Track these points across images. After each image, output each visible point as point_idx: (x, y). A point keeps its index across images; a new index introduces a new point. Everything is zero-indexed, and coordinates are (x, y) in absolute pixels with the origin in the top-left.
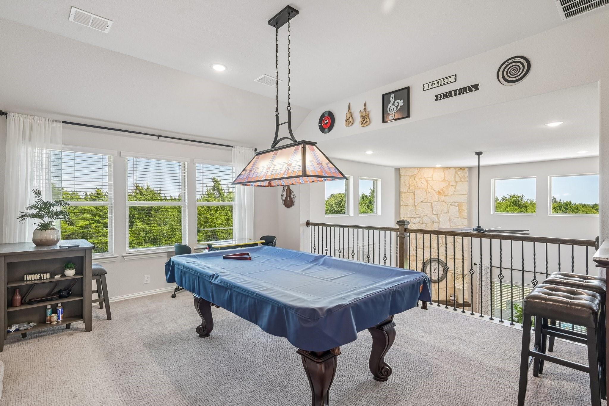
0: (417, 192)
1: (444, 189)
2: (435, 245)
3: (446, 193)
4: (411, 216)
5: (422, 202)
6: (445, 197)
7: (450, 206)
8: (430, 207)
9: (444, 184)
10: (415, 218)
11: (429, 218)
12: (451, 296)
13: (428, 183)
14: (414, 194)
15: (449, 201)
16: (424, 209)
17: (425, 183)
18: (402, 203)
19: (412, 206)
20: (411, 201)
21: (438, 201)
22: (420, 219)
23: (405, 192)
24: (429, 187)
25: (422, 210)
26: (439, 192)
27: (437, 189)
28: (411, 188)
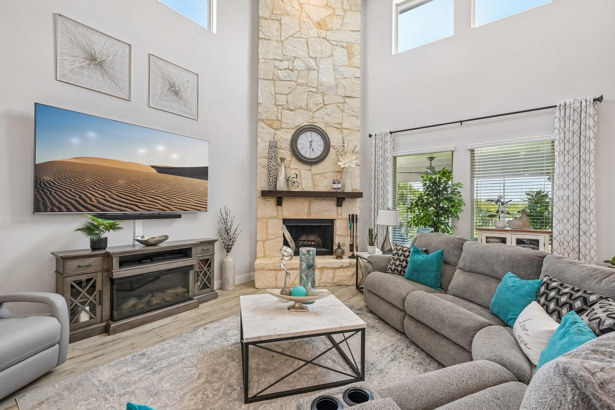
0: (284, 19)
1: (327, 20)
2: (311, 105)
3: (330, 26)
4: (275, 57)
5: (292, 36)
6: (329, 33)
7: (335, 47)
8: (305, 45)
9: (325, 13)
10: (281, 61)
11: (303, 61)
12: (334, 183)
13: (302, 8)
14: (281, 24)
15: (334, 39)
16: (295, 48)
17: (298, 7)
18: (261, 35)
19: (277, 41)
20: (275, 33)
21: (316, 36)
22: (289, 63)
23: (266, 19)
24: (304, 14)
25: (292, 49)
26: (319, 24)
27: (316, 19)
28: (275, 12)
